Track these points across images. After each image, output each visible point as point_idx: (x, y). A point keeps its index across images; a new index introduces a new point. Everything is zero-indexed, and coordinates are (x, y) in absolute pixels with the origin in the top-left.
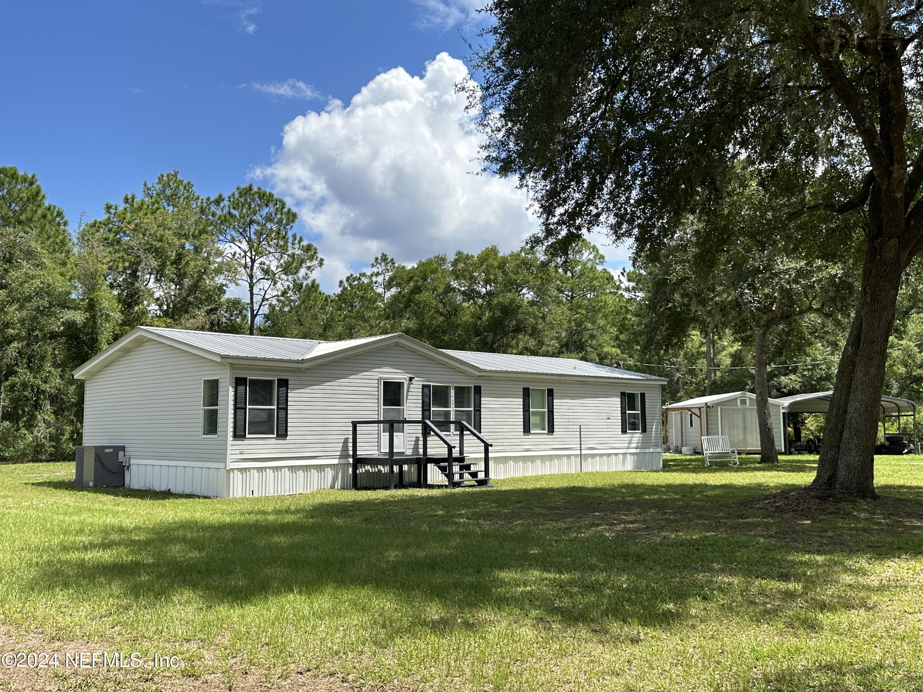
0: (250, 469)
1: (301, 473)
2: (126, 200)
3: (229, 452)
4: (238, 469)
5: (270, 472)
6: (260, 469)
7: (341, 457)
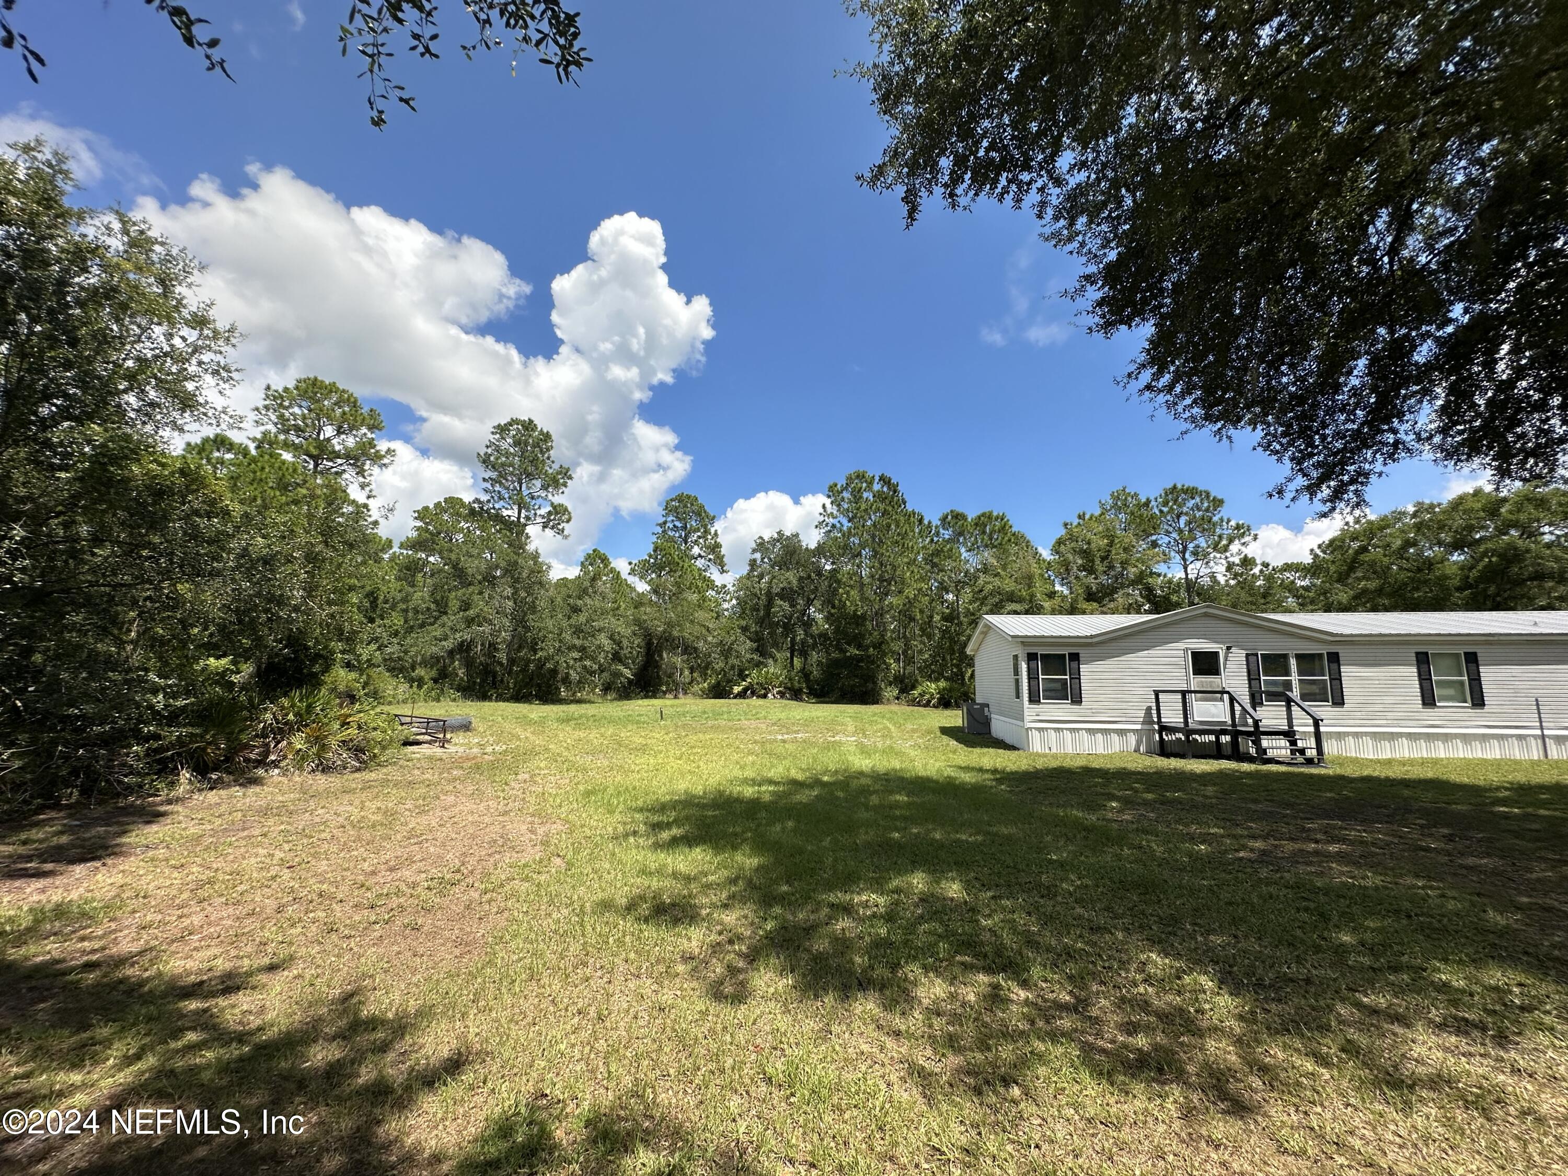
0: (1047, 729)
1: (1099, 736)
2: (1079, 517)
3: (1026, 713)
4: (1036, 729)
5: (1067, 734)
6: (1057, 730)
7: (1143, 723)
